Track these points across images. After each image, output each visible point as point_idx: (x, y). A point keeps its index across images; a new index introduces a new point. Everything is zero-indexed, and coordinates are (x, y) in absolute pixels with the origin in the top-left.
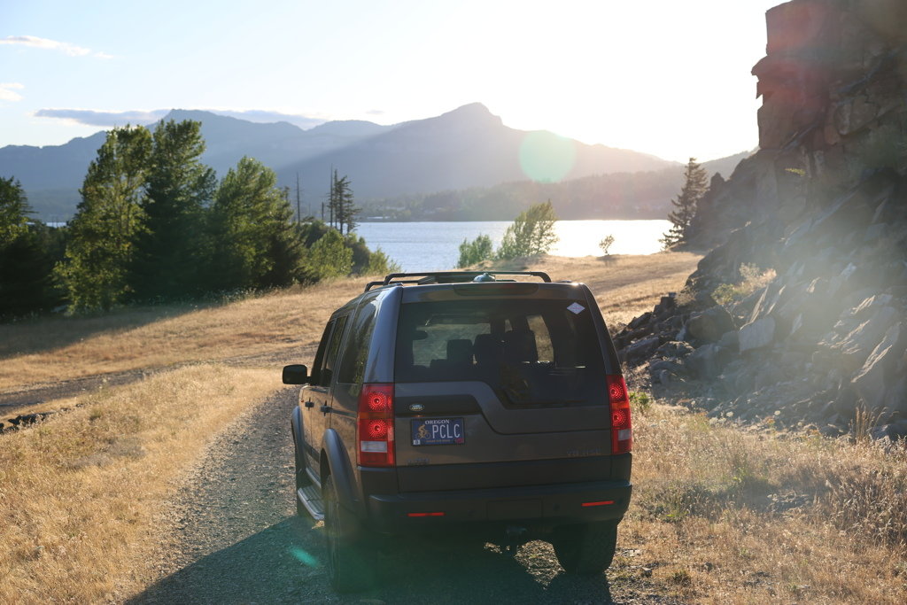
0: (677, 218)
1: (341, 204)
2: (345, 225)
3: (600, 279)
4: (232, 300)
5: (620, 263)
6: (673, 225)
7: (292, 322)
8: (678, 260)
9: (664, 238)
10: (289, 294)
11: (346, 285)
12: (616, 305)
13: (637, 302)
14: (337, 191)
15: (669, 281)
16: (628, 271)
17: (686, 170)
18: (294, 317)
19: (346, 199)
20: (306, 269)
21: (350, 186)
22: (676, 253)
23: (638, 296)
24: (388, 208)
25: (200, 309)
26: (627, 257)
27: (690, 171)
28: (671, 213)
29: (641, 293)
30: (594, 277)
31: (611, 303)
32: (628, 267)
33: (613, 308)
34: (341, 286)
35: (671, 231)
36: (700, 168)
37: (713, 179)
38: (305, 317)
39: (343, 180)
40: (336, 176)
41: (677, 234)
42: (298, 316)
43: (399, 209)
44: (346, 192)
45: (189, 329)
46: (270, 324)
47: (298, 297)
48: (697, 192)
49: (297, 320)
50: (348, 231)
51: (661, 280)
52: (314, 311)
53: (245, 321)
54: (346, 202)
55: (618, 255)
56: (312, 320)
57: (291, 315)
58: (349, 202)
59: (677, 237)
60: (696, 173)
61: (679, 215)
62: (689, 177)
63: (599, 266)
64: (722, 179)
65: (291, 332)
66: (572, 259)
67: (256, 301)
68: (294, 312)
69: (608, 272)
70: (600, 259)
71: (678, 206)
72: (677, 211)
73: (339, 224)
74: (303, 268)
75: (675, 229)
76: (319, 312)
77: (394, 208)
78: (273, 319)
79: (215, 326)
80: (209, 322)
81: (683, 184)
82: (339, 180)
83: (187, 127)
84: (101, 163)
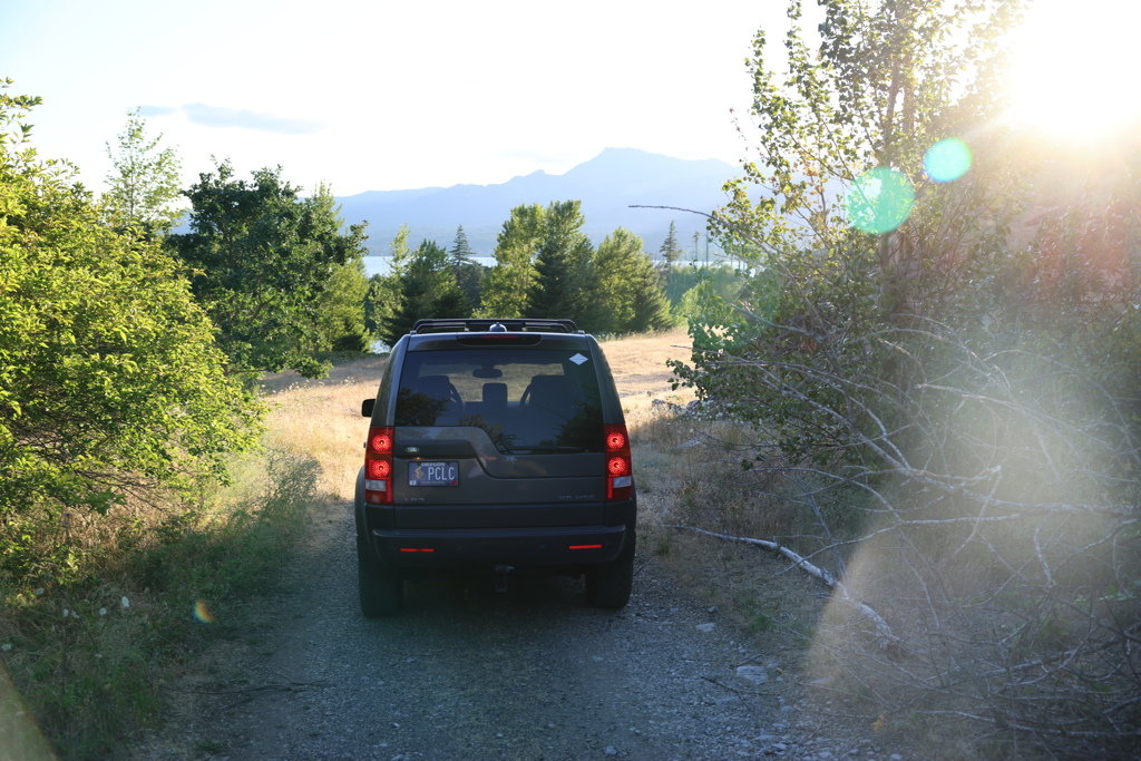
20: (663, 318)
83: (570, 206)
84: (507, 234)
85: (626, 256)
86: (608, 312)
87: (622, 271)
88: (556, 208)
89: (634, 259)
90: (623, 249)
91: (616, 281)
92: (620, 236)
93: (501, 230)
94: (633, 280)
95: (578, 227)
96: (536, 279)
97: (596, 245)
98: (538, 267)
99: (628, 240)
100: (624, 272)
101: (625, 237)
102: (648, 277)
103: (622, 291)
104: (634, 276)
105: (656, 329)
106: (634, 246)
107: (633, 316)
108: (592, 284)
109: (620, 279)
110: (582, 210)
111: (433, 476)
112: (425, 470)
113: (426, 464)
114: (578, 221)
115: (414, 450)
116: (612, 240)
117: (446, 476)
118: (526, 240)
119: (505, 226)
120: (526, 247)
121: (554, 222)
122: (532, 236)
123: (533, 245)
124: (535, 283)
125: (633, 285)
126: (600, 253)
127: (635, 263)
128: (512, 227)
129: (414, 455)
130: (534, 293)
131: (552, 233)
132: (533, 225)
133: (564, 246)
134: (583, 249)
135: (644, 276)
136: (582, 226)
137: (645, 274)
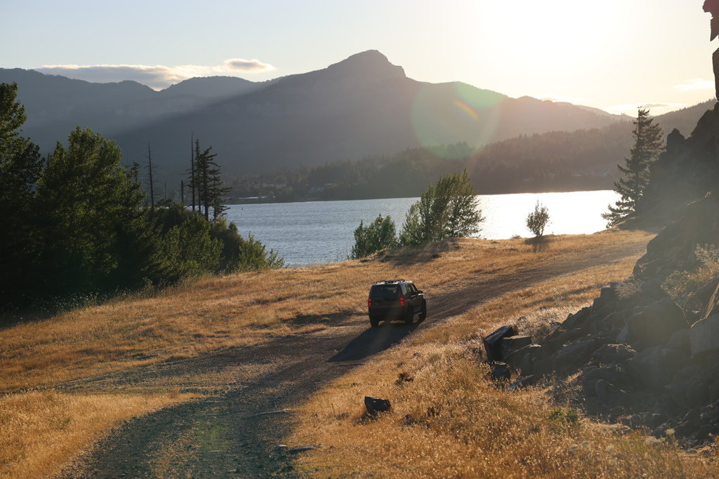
0: (626, 187)
1: (205, 182)
2: (211, 209)
3: (530, 267)
4: (68, 309)
5: (554, 246)
6: (621, 196)
7: (145, 334)
8: (628, 240)
9: (610, 212)
10: (141, 298)
11: (213, 285)
12: (549, 300)
13: (576, 296)
14: (199, 166)
15: (617, 267)
16: (565, 256)
17: (635, 127)
18: (147, 327)
19: (211, 176)
20: (162, 266)
21: (215, 160)
22: (626, 232)
23: (578, 287)
24: (265, 185)
25: (26, 321)
26: (563, 238)
27: (640, 128)
28: (618, 181)
29: (581, 283)
30: (522, 264)
31: (543, 297)
32: (565, 251)
33: (546, 304)
34: (207, 286)
35: (618, 204)
36: (653, 124)
37: (670, 137)
38: (161, 327)
39: (207, 152)
40: (197, 148)
41: (626, 208)
42: (152, 326)
43: (279, 187)
44: (211, 167)
45: (12, 347)
46: (117, 337)
47: (152, 302)
48: (650, 153)
49: (151, 330)
50: (215, 215)
51: (607, 266)
52: (173, 319)
53: (84, 335)
54: (211, 180)
55: (553, 236)
56: (171, 330)
57: (144, 324)
58: (215, 179)
59: (626, 211)
60: (648, 130)
61: (629, 184)
62: (639, 135)
63: (528, 251)
64: (683, 137)
65: (144, 345)
66: (495, 242)
67: (100, 309)
68: (147, 320)
69: (539, 258)
70: (528, 241)
71: (627, 172)
72: (626, 179)
73: (203, 208)
74: (159, 264)
75: (625, 201)
76: (178, 320)
77: (272, 185)
78: (120, 330)
79: (47, 342)
80: (39, 338)
81: (632, 144)
82: (202, 152)
85: (96, 172)
87: (91, 196)
89: (109, 176)
90: (90, 162)
91: (81, 212)
92: (82, 141)
94: (113, 209)
95: (15, 127)
99: (97, 148)
100: (94, 198)
101: (90, 143)
102: (134, 204)
103: (92, 227)
104: (110, 203)
105: (155, 282)
106: (108, 157)
107: (115, 265)
109: (87, 209)
110: (20, 98)
114: (15, 117)
125: (109, 216)
127: (113, 183)
134: (26, 157)
135: (127, 204)
136: (22, 126)
137: (128, 199)
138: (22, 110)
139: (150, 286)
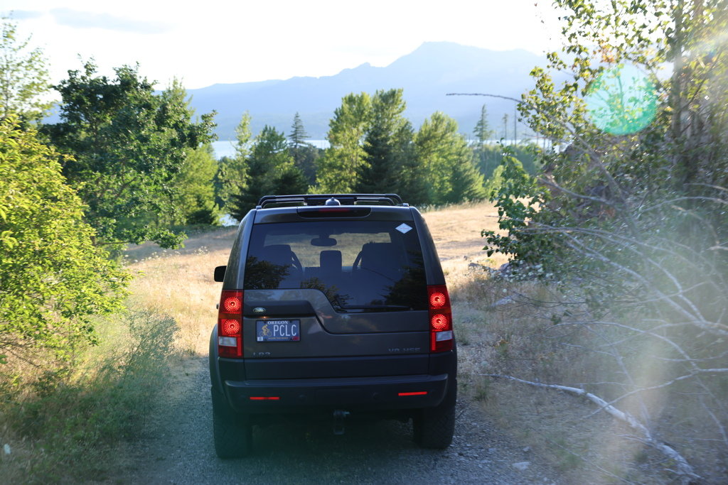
74: (476, 190)
83: (393, 94)
84: (338, 119)
85: (443, 137)
86: (427, 187)
87: (439, 150)
88: (380, 96)
89: (450, 139)
90: (440, 131)
91: (435, 159)
92: (438, 119)
93: (333, 117)
94: (450, 158)
95: (400, 112)
96: (364, 158)
97: (417, 128)
98: (366, 149)
99: (445, 124)
100: (441, 151)
101: (442, 120)
102: (463, 155)
103: (440, 167)
104: (450, 154)
105: (470, 201)
106: (450, 128)
107: (450, 189)
108: (413, 162)
109: (438, 157)
110: (404, 97)
111: (278, 333)
112: (271, 327)
113: (272, 323)
114: (400, 106)
115: (261, 310)
116: (431, 123)
117: (289, 332)
118: (355, 124)
119: (336, 113)
120: (355, 131)
121: (379, 108)
122: (361, 120)
123: (361, 128)
124: (364, 162)
125: (449, 162)
126: (420, 134)
127: (452, 143)
128: (342, 113)
129: (261, 315)
130: (363, 171)
131: (377, 118)
132: (360, 112)
133: (388, 129)
134: (405, 131)
135: (459, 155)
136: (404, 112)
137: (460, 152)
138: (405, 103)
139: (467, 202)
